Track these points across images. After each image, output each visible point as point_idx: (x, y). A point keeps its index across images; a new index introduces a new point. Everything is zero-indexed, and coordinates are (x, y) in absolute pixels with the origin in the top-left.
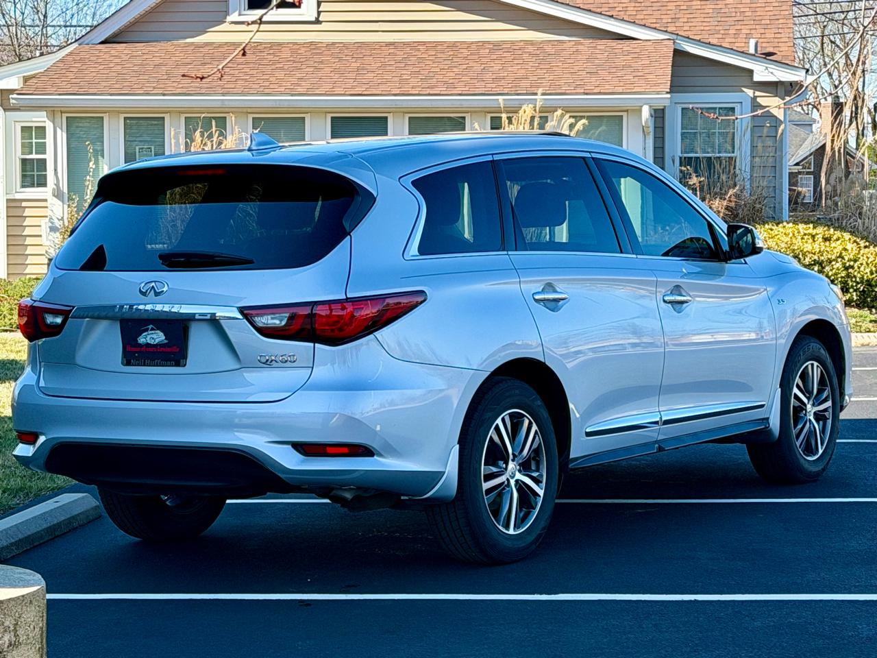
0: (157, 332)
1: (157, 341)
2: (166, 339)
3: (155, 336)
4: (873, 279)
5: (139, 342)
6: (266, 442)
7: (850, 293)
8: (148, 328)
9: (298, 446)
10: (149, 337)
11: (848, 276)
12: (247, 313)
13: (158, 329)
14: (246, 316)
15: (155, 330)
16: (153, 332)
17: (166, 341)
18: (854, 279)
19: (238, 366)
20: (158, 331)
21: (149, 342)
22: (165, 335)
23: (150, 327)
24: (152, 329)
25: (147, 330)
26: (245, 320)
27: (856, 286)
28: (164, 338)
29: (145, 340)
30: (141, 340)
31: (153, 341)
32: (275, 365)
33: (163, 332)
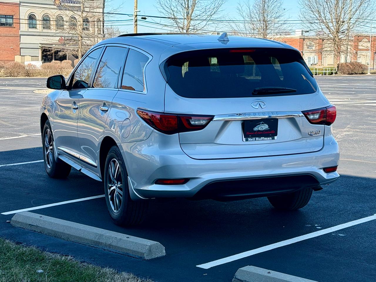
0: (264, 125)
1: (264, 129)
3: (263, 127)
5: (254, 130)
10: (260, 127)
12: (306, 113)
13: (265, 124)
15: (264, 124)
17: (268, 129)
19: (301, 137)
21: (259, 129)
22: (268, 126)
23: (261, 123)
24: (262, 124)
25: (259, 124)
26: (305, 117)
28: (268, 127)
29: (257, 129)
30: (256, 129)
31: (262, 129)
32: (314, 135)
33: (267, 124)
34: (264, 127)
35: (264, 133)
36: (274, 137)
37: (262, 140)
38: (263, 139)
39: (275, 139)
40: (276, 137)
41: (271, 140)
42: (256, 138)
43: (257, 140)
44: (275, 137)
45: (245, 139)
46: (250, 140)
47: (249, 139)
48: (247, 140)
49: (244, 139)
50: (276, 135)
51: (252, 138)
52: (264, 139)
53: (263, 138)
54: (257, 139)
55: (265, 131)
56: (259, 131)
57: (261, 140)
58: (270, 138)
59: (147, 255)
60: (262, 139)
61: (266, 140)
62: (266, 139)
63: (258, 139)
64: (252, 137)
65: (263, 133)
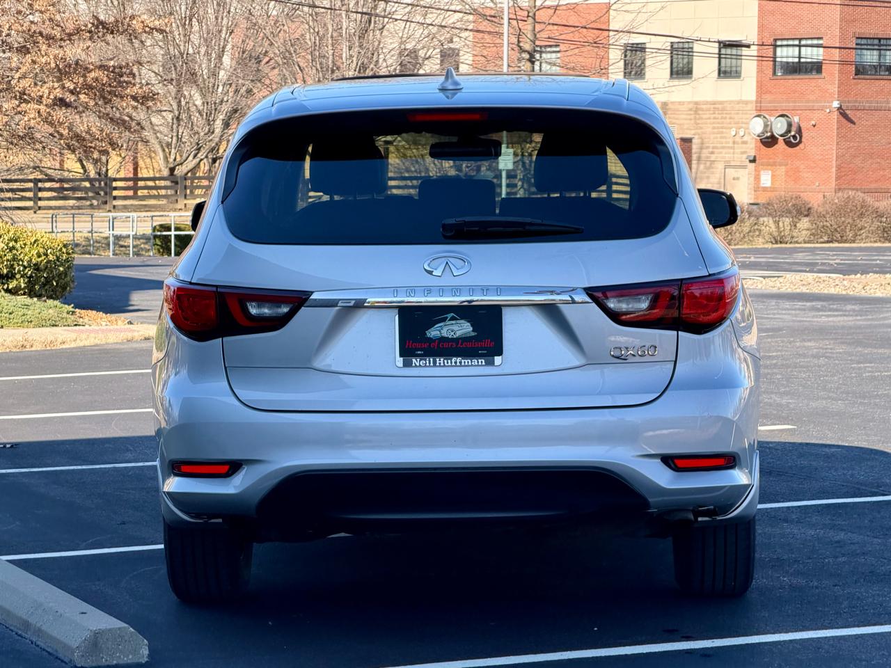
0: (458, 321)
1: (458, 334)
2: (473, 331)
3: (455, 328)
4: (41, 262)
5: (428, 335)
6: (633, 456)
7: (17, 280)
8: (447, 318)
9: (669, 461)
10: (446, 329)
11: (14, 259)
12: (597, 295)
13: (462, 319)
14: (595, 300)
15: (456, 319)
16: (453, 322)
17: (473, 334)
18: (21, 263)
19: (583, 361)
20: (462, 321)
21: (445, 335)
22: (472, 325)
23: (450, 316)
24: (453, 319)
25: (444, 320)
26: (594, 304)
27: (23, 271)
28: (471, 329)
29: (438, 332)
30: (433, 333)
31: (452, 333)
32: (631, 359)
33: (468, 322)
34: (462, 328)
35: (461, 345)
36: (494, 359)
37: (456, 366)
38: (458, 364)
39: (496, 363)
40: (498, 360)
41: (482, 365)
42: (438, 360)
43: (440, 366)
44: (496, 358)
45: (402, 358)
46: (418, 364)
47: (414, 360)
48: (407, 364)
49: (400, 362)
50: (500, 353)
51: (425, 360)
52: (460, 363)
53: (459, 360)
54: (438, 362)
55: (464, 339)
56: (443, 340)
57: (452, 366)
58: (480, 361)
59: (83, 656)
60: (456, 363)
61: (467, 366)
62: (466, 361)
63: (442, 362)
64: (422, 356)
65: (457, 344)
